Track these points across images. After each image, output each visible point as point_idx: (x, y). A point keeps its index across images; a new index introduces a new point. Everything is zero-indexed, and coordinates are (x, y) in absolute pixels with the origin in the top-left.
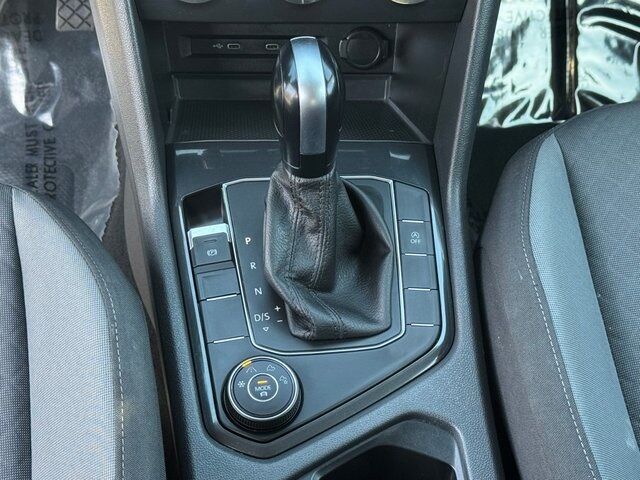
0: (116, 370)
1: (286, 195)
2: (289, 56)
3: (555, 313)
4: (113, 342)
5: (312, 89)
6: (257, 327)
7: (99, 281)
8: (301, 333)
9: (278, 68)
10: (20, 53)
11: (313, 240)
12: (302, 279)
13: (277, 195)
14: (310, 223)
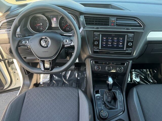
0: (89, 111)
1: (107, 92)
2: (108, 78)
3: (137, 110)
4: (89, 108)
5: (111, 82)
6: (103, 107)
7: (88, 101)
8: (108, 108)
10: (77, 72)
11: (109, 98)
12: (108, 102)
13: (106, 92)
14: (109, 96)
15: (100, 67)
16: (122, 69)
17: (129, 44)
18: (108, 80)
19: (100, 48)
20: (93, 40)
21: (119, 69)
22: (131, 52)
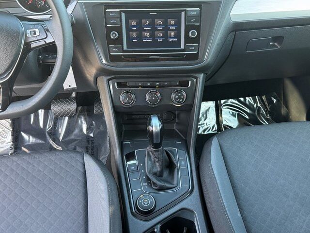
0: (109, 198)
1: (150, 153)
2: (150, 119)
4: (109, 191)
5: (156, 127)
6: (144, 187)
7: (105, 176)
8: (155, 188)
9: (148, 122)
10: (85, 119)
11: (157, 164)
12: (155, 174)
13: (148, 153)
14: (157, 160)
15: (133, 96)
16: (183, 95)
17: (190, 35)
18: (150, 123)
19: (125, 48)
20: (106, 27)
21: (177, 97)
22: (198, 53)
